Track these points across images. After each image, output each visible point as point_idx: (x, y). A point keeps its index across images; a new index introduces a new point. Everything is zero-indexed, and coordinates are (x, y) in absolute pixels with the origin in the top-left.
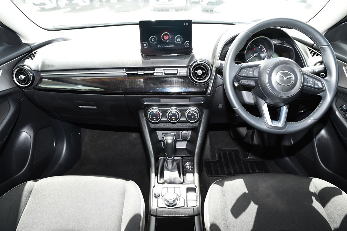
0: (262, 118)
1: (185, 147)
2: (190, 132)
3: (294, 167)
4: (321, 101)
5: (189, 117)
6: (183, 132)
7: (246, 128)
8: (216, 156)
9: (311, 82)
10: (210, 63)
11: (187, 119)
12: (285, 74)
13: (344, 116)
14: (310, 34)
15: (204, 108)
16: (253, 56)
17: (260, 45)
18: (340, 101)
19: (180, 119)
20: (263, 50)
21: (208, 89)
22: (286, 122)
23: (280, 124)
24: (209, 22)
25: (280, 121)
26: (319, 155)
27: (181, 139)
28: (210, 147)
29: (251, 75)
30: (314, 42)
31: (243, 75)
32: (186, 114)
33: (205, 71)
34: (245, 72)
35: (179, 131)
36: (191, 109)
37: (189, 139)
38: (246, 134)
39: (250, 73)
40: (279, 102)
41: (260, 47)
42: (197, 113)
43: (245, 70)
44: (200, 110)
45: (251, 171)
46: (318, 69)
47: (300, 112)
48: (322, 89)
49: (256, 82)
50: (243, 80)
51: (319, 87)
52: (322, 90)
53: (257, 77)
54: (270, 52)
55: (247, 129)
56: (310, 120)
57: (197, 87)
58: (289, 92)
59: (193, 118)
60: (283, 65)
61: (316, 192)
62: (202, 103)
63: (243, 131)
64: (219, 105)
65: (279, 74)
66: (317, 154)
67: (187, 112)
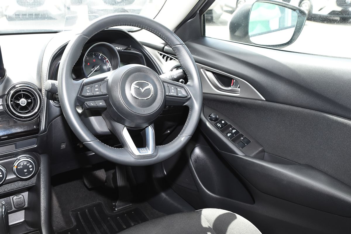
0: (125, 148)
1: (23, 220)
2: (26, 194)
3: (176, 204)
4: (189, 112)
5: (20, 171)
6: (15, 197)
7: (103, 170)
8: (72, 220)
9: (173, 91)
10: (36, 86)
11: (17, 176)
12: (141, 85)
13: (215, 126)
14: (159, 32)
15: (40, 154)
16: (93, 70)
17: (100, 55)
18: (207, 110)
19: (6, 178)
20: (105, 61)
21: (41, 125)
22: (156, 147)
23: (149, 151)
24: (23, 32)
25: (148, 147)
26: (200, 180)
27: (14, 209)
28: (60, 210)
29: (98, 93)
30: (165, 41)
31: (88, 94)
32: (15, 168)
33: (31, 100)
34: (88, 89)
35: (9, 196)
36: (20, 159)
37: (26, 206)
38: (106, 178)
39: (96, 90)
40: (141, 122)
41: (101, 57)
42: (31, 164)
43: (89, 88)
44: (34, 158)
45: (125, 227)
46: (176, 74)
47: (167, 132)
48: (187, 97)
49: (106, 101)
50: (88, 102)
51: (183, 95)
52: (188, 99)
53: (106, 95)
54: (115, 61)
55: (106, 171)
56: (183, 138)
57: (23, 125)
58: (151, 106)
59: (26, 172)
60: (136, 73)
61: (210, 226)
62: (36, 146)
63: (101, 174)
64: (60, 145)
65: (134, 85)
66: (198, 180)
67: (16, 165)
